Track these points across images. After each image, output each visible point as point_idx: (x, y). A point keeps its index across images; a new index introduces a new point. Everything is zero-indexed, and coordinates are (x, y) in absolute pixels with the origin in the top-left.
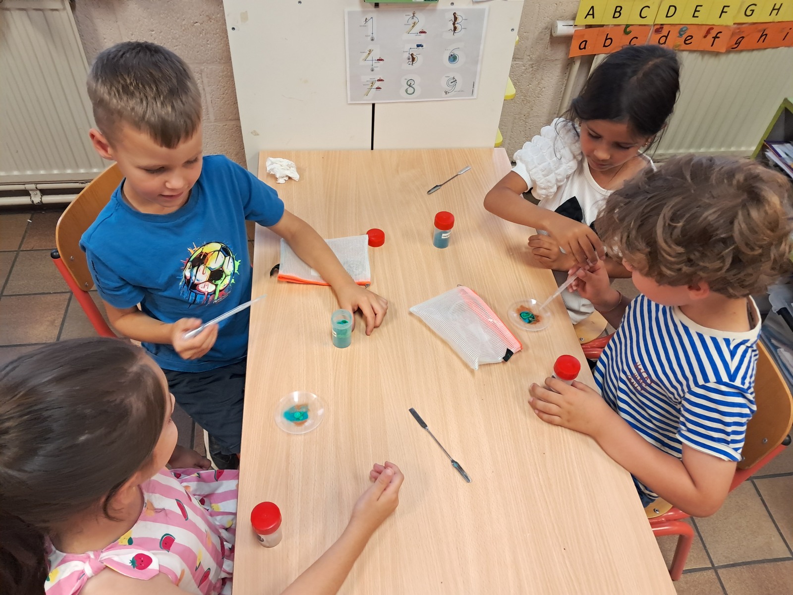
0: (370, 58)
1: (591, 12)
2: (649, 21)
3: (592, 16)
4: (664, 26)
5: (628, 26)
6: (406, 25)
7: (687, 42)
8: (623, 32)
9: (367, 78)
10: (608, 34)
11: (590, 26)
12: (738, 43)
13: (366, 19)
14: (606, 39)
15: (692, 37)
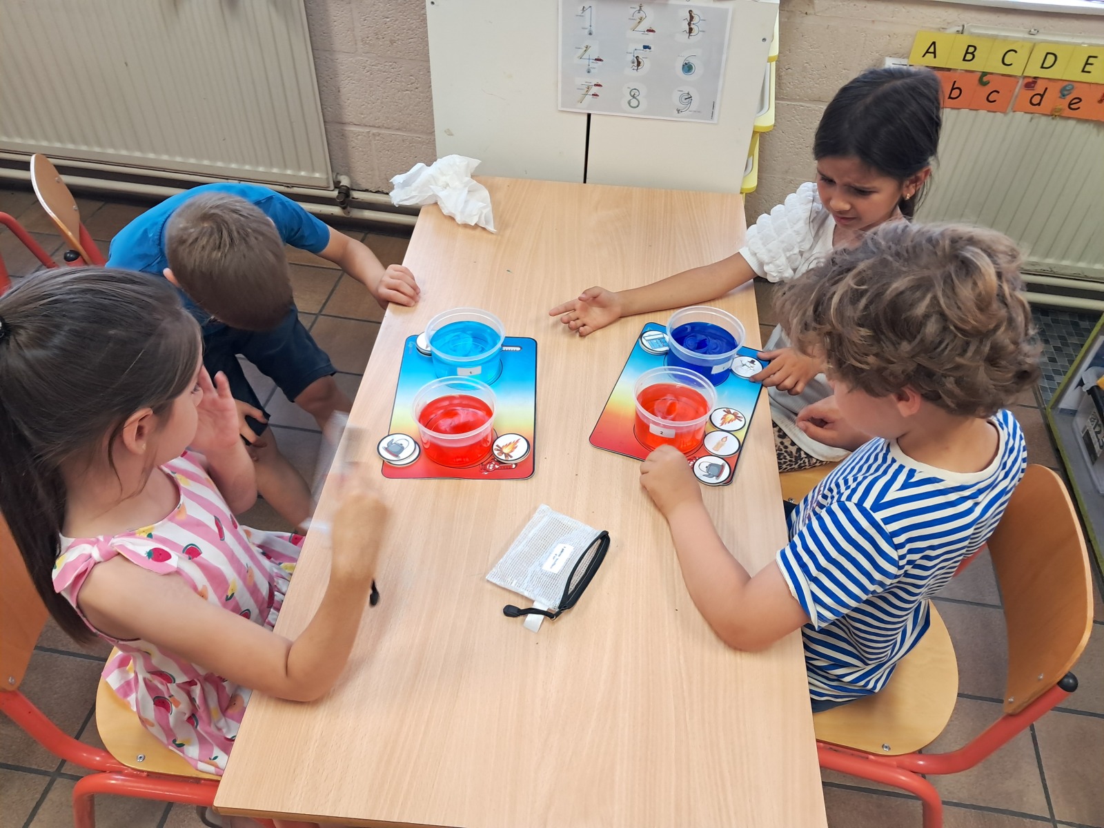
0: (586, 56)
1: (932, 49)
2: (1015, 70)
3: (933, 55)
4: (1039, 81)
5: (984, 74)
6: (630, 19)
7: (1072, 106)
8: (977, 82)
9: (582, 80)
10: (955, 82)
13: (584, 7)
14: (953, 89)
15: (1080, 100)
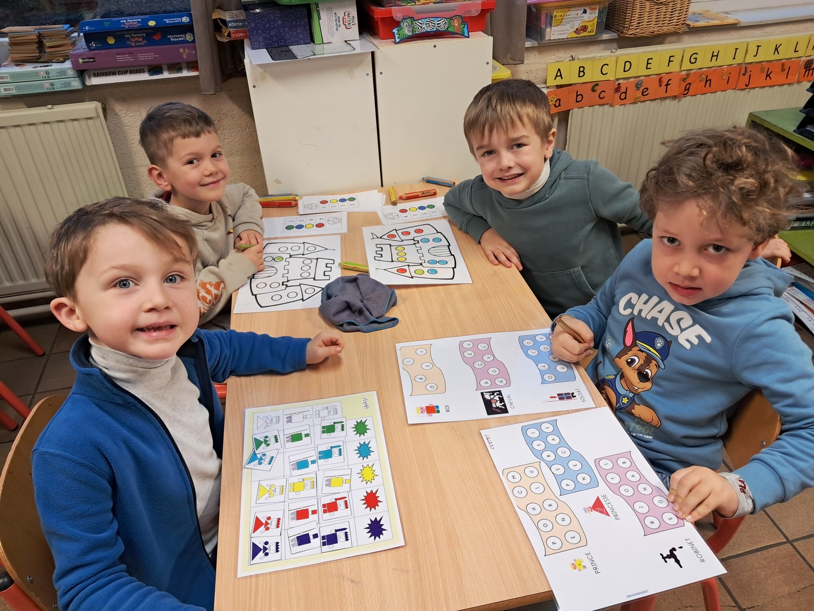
1: (559, 74)
2: (611, 77)
3: (560, 77)
7: (644, 94)
8: (591, 88)
10: (577, 91)
11: (559, 87)
12: (687, 89)
14: (577, 96)
15: (647, 89)
